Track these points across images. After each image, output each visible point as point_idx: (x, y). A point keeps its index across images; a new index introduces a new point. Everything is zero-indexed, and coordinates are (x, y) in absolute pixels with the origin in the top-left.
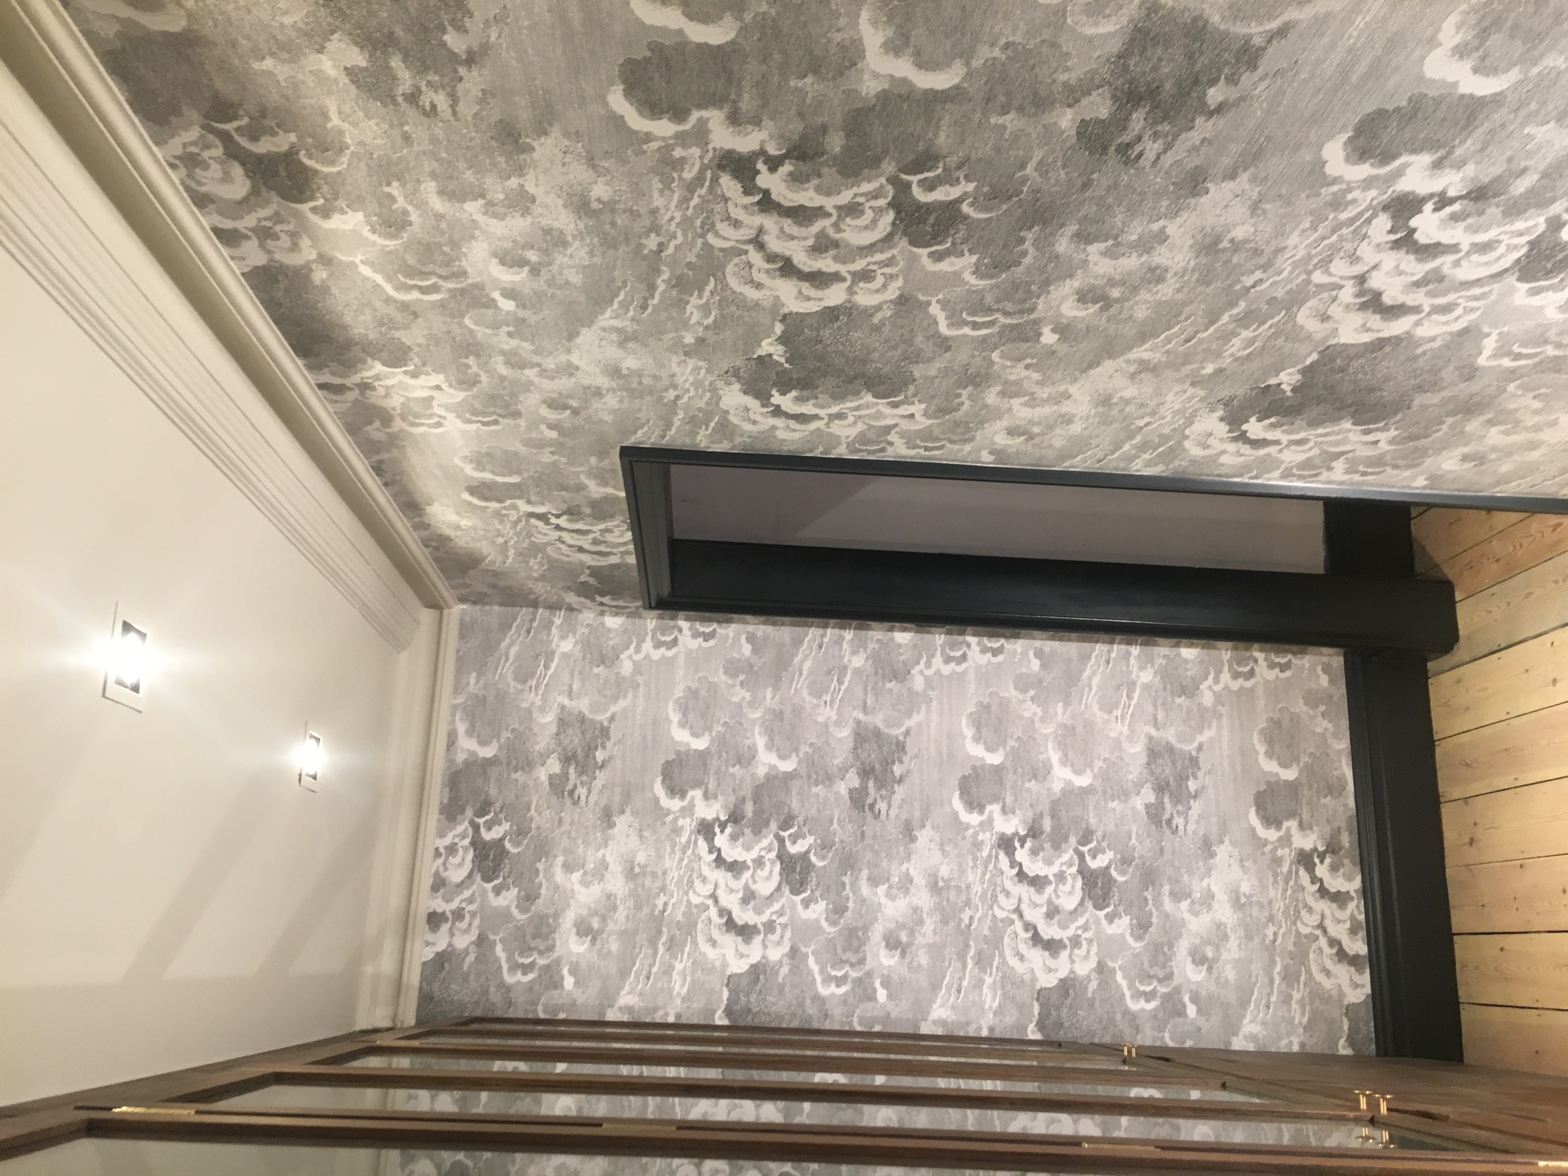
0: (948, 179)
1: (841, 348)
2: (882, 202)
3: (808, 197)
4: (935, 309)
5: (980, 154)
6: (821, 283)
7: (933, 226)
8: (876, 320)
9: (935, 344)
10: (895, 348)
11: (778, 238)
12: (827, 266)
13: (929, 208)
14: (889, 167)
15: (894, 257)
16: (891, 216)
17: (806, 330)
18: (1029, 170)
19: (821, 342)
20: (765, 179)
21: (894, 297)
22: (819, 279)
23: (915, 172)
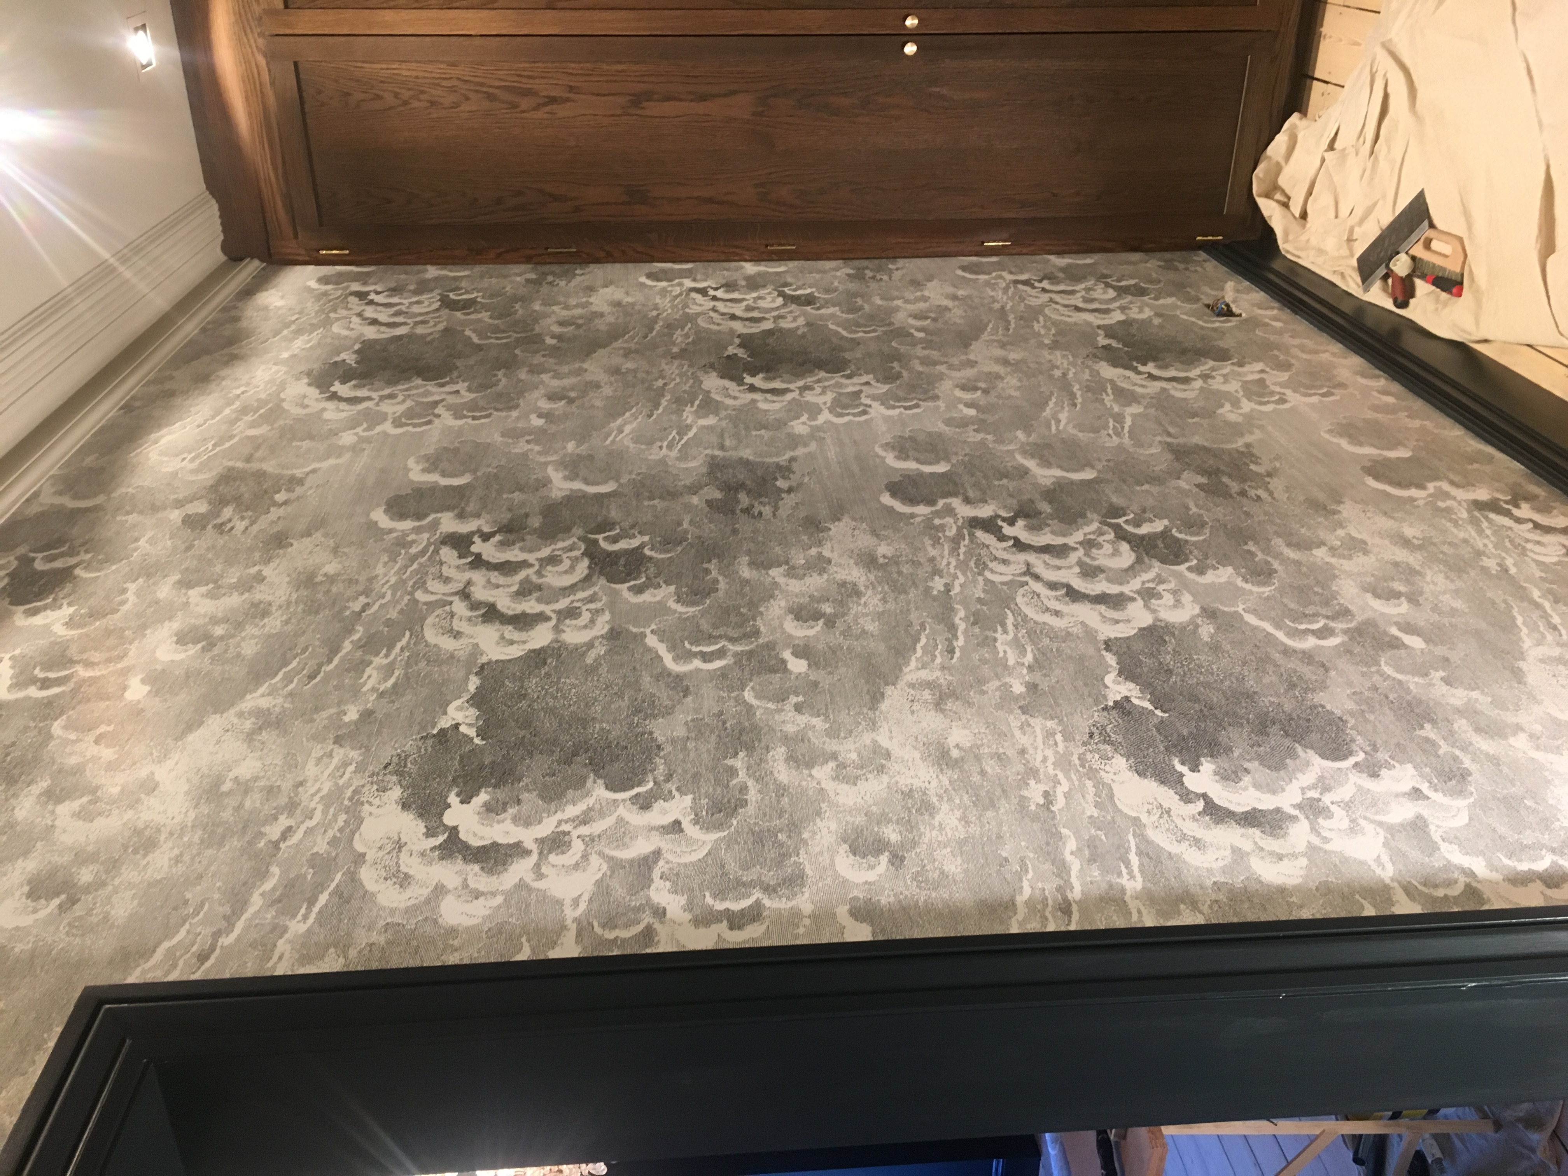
0: (625, 535)
1: (551, 703)
2: (577, 553)
3: (514, 555)
4: (652, 641)
5: (644, 520)
6: (525, 625)
7: (625, 566)
8: (589, 660)
9: (668, 685)
10: (620, 695)
11: (484, 587)
12: (531, 608)
13: (617, 555)
14: (578, 531)
15: (595, 593)
16: (586, 562)
17: (507, 682)
18: (685, 525)
19: (524, 696)
20: (478, 546)
21: (604, 632)
22: (522, 621)
23: (600, 533)
